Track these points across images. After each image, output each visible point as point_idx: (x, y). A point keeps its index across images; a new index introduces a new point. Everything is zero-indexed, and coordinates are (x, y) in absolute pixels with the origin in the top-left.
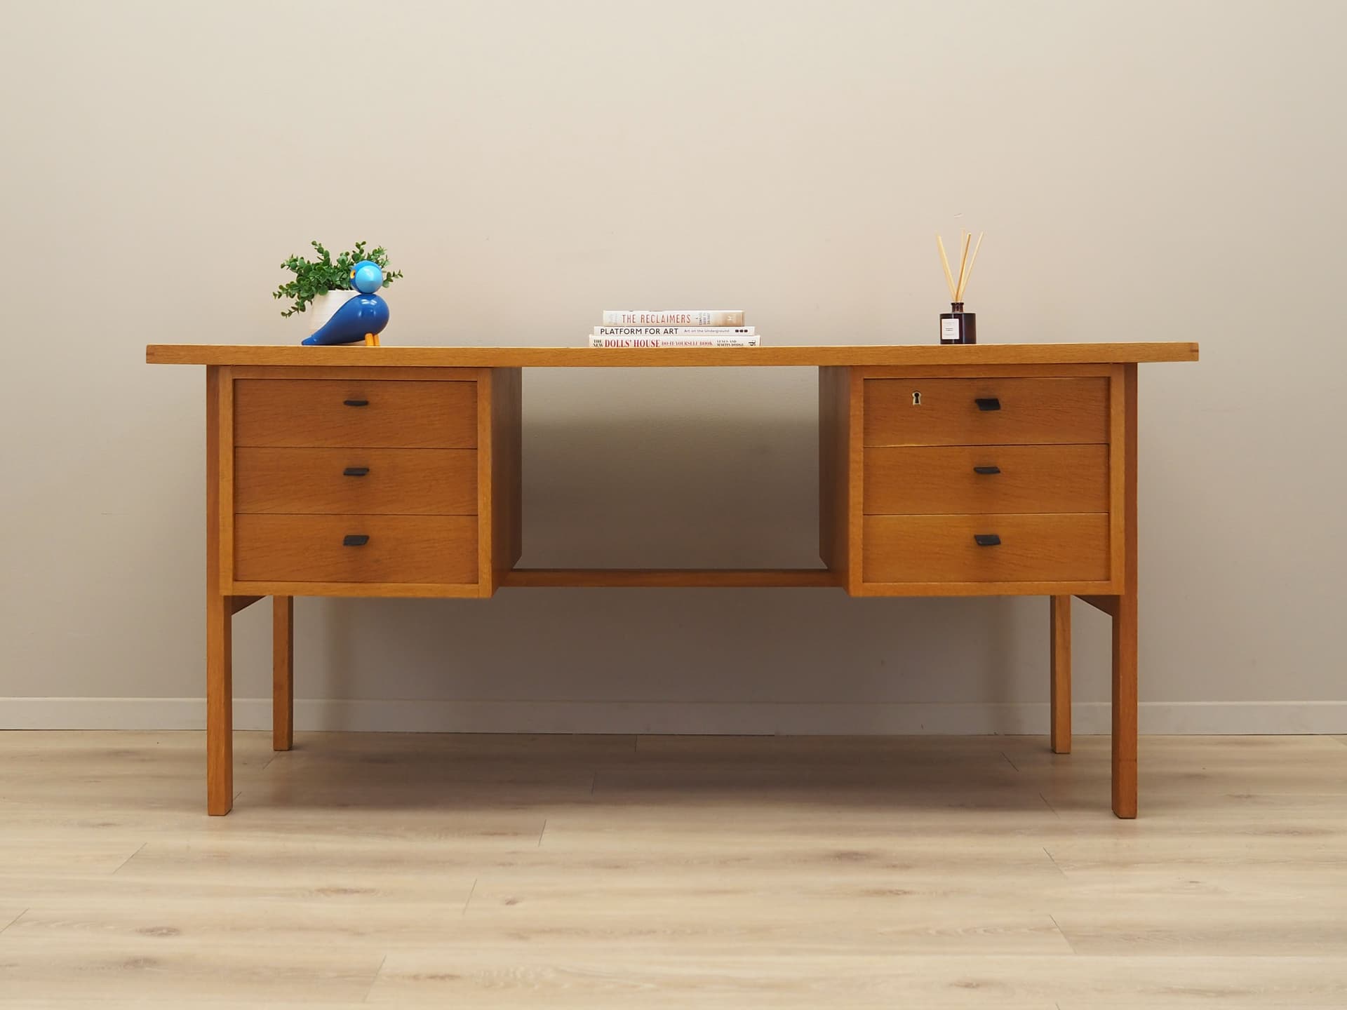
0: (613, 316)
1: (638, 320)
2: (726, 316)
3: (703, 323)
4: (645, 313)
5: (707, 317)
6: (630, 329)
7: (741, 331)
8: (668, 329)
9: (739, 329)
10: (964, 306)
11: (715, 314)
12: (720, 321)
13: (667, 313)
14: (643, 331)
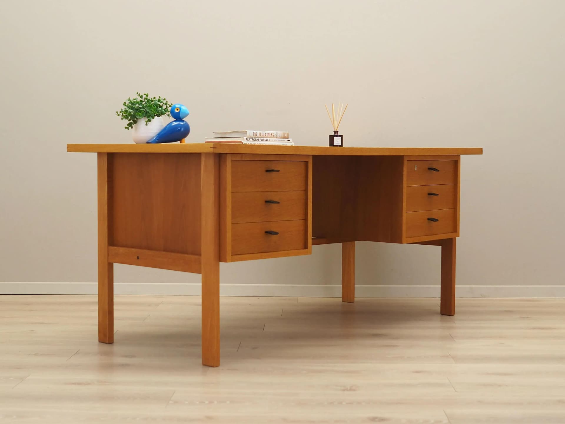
0: (250, 132)
1: (258, 135)
2: (284, 134)
3: (278, 137)
4: (260, 132)
5: (278, 134)
6: (255, 138)
7: (288, 140)
8: (267, 139)
9: (288, 139)
10: (338, 132)
11: (281, 133)
12: (283, 136)
13: (267, 132)
14: (259, 140)
